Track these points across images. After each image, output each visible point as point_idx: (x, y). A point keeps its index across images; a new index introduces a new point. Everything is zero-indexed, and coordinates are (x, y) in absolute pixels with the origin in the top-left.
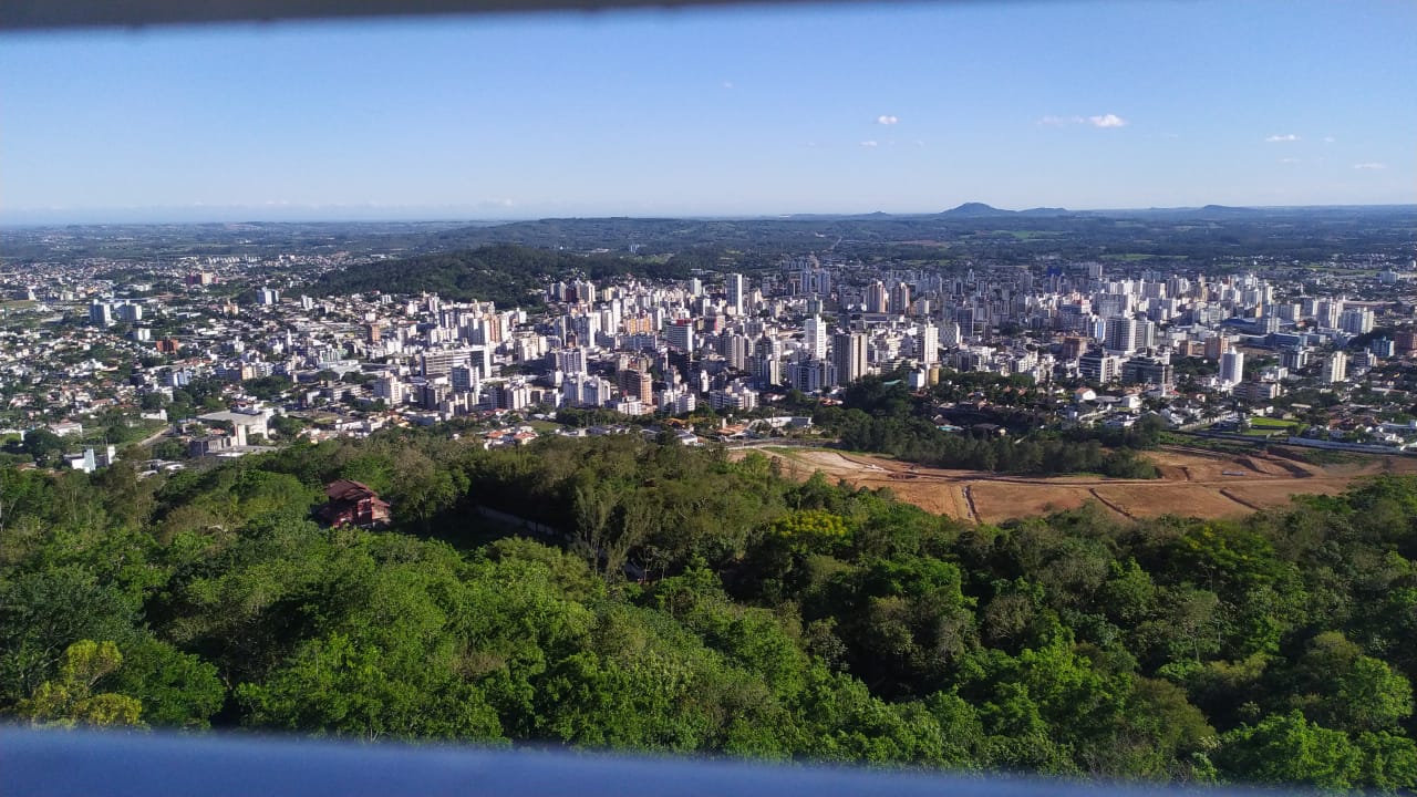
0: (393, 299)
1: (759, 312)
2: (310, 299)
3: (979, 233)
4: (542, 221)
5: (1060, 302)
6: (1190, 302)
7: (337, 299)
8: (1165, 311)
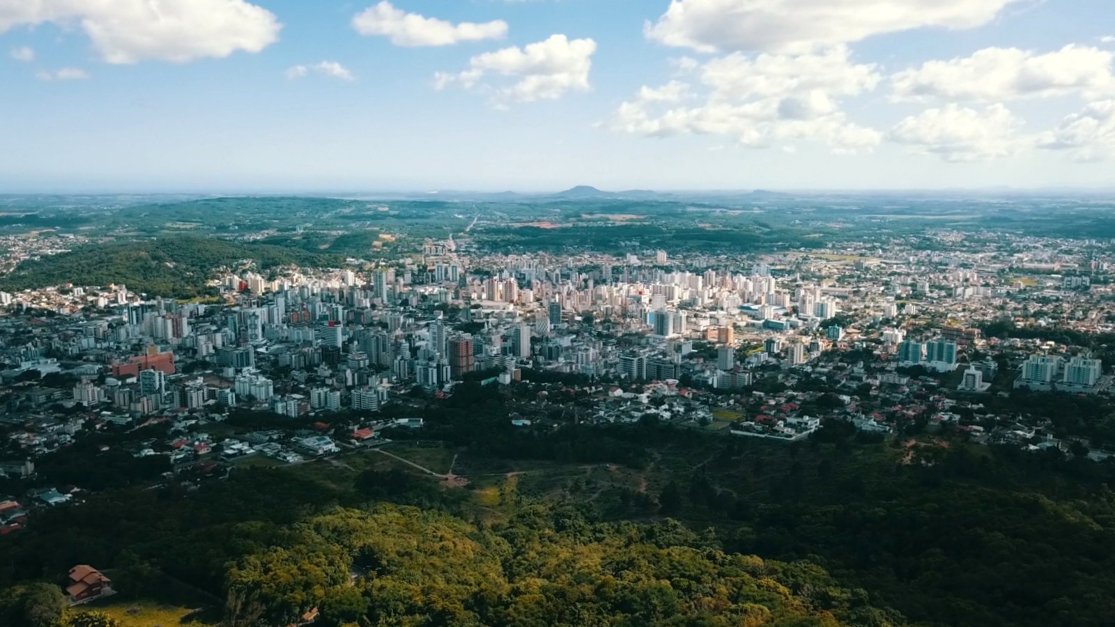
0: (85, 291)
1: (400, 301)
2: (8, 295)
3: (585, 216)
4: (220, 200)
5: (628, 291)
6: (719, 291)
7: (33, 293)
8: (700, 300)
